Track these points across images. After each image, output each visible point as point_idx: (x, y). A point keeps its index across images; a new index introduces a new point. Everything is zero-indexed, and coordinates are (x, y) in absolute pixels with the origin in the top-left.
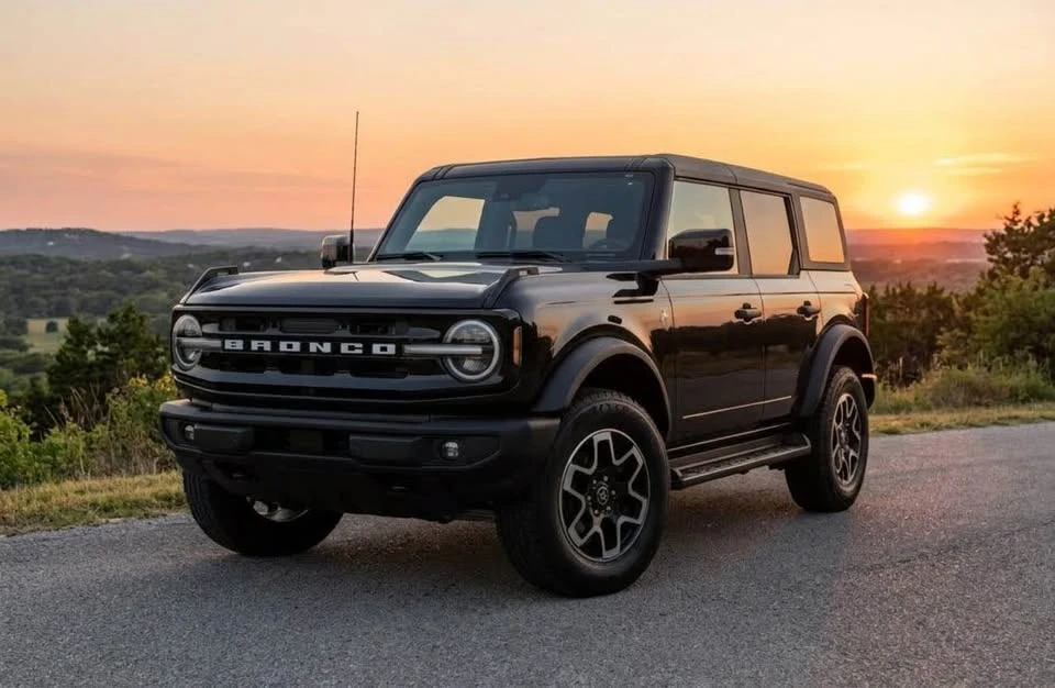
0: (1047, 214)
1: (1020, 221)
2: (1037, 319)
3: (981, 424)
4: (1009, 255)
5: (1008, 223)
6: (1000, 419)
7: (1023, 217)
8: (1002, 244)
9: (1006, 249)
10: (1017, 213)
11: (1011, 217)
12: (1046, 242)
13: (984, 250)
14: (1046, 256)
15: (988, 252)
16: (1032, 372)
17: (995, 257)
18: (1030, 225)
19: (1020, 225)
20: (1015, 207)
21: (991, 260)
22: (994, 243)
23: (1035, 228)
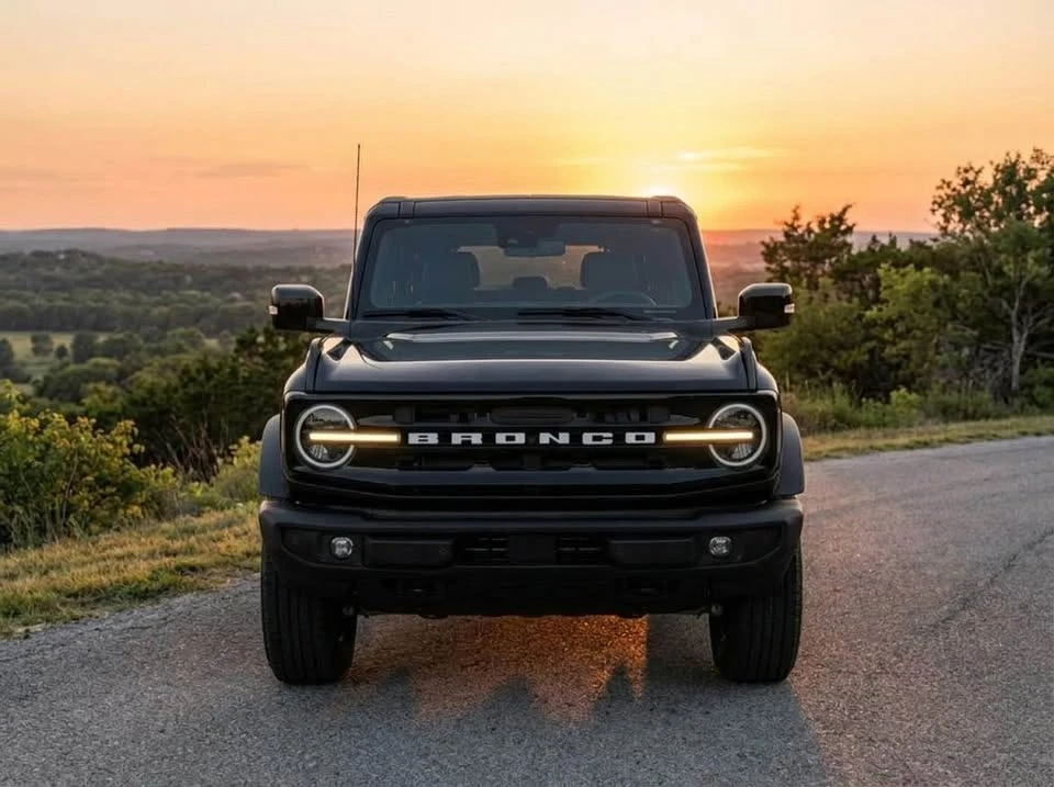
0: (828, 219)
1: (799, 226)
2: (827, 335)
3: (813, 457)
4: (788, 264)
5: (786, 228)
6: (832, 451)
7: (803, 222)
8: (780, 252)
9: (784, 258)
10: (796, 218)
11: (790, 222)
12: (826, 250)
13: (761, 258)
14: (827, 265)
15: (766, 260)
16: (838, 395)
17: (773, 266)
18: (810, 231)
19: (800, 231)
20: (795, 211)
21: (768, 269)
22: (770, 252)
23: (817, 235)
